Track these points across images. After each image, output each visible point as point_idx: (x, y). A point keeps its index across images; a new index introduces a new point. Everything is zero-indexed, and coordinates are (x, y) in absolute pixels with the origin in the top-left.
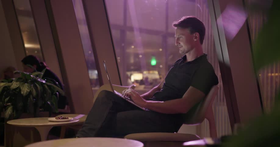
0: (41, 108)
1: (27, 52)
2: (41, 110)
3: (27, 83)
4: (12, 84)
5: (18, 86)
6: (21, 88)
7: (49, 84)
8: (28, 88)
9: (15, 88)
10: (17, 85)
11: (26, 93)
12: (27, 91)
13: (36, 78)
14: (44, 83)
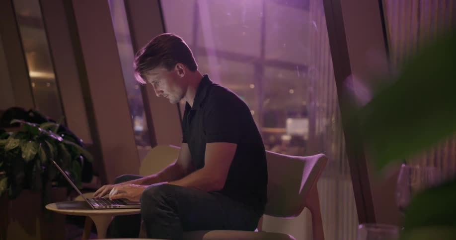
0: (53, 180)
1: (33, 85)
2: (54, 183)
3: (33, 140)
4: (8, 142)
5: (17, 145)
6: (23, 148)
7: (67, 142)
8: (33, 148)
9: (12, 148)
10: (15, 143)
11: (30, 157)
12: (31, 154)
13: (47, 133)
14: (59, 141)
